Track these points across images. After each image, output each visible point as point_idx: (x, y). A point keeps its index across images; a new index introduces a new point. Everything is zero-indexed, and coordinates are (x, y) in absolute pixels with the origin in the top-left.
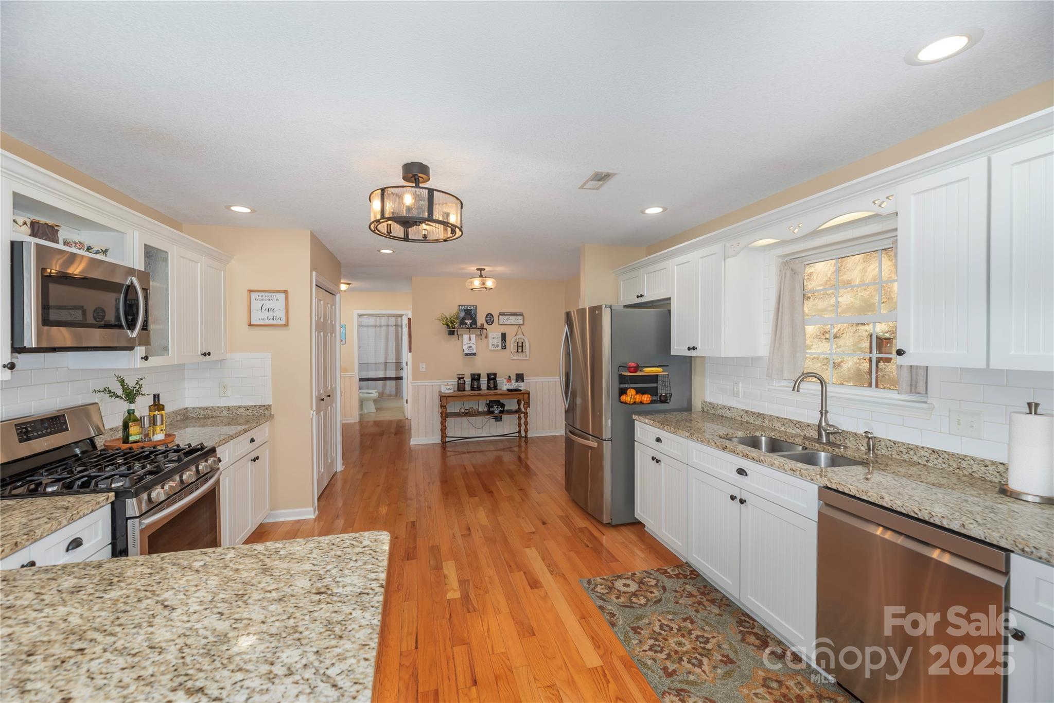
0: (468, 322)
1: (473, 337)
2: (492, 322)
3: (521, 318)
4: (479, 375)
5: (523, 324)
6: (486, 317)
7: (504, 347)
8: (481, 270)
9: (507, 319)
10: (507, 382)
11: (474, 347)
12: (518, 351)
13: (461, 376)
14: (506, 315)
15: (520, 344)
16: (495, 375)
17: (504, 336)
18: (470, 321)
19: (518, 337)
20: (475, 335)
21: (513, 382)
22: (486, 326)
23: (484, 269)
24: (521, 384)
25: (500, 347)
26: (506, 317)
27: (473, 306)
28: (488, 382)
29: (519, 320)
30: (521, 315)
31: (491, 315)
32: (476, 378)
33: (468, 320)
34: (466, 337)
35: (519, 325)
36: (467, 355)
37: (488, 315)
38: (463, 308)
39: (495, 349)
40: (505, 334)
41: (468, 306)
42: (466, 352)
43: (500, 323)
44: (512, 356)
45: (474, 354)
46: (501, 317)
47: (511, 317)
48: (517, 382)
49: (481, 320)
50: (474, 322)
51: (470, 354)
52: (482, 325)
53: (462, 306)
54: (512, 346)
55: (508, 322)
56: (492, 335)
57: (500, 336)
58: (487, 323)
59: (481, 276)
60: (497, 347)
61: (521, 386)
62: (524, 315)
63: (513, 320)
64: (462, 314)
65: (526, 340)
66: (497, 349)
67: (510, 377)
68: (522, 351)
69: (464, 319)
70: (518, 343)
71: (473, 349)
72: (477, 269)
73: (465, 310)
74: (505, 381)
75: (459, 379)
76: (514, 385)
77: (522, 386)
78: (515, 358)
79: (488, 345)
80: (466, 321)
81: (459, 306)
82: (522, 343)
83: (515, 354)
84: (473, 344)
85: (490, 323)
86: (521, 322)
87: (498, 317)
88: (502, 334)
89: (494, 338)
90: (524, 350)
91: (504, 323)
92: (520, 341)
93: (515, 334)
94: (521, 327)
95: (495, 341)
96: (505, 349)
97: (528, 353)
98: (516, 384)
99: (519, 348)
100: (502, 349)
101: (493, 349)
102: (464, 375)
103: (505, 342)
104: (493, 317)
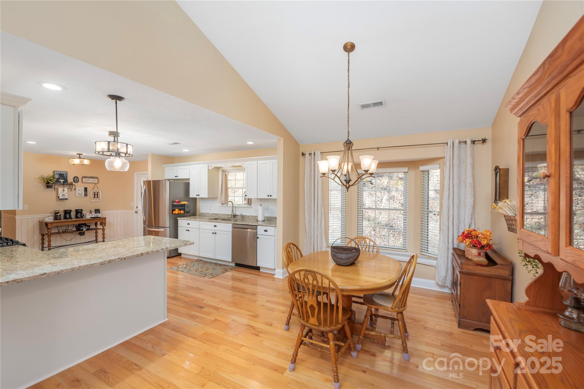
0: (62, 181)
1: (66, 189)
2: (78, 181)
3: (97, 180)
4: (71, 211)
5: (98, 183)
6: (74, 178)
7: (86, 195)
8: (80, 154)
9: (88, 180)
10: (90, 214)
11: (66, 195)
12: (95, 197)
13: (57, 212)
14: (88, 178)
15: (96, 194)
16: (81, 210)
17: (86, 189)
18: (63, 180)
19: (95, 190)
20: (67, 189)
21: (93, 213)
23: (82, 154)
24: (99, 214)
25: (83, 195)
26: (87, 179)
27: (65, 172)
28: (76, 214)
29: (96, 181)
30: (97, 178)
31: (77, 177)
32: (67, 212)
33: (62, 179)
34: (60, 189)
35: (95, 184)
37: (75, 177)
38: (58, 172)
39: (80, 196)
40: (87, 188)
43: (83, 182)
44: (91, 200)
45: (67, 199)
46: (83, 179)
47: (90, 179)
48: (96, 213)
49: (70, 180)
50: (66, 181)
51: (63, 199)
52: (71, 183)
54: (91, 195)
55: (89, 182)
56: (78, 188)
57: (83, 189)
58: (74, 182)
59: (80, 158)
61: (99, 216)
62: (98, 178)
63: (91, 180)
64: (57, 176)
65: (100, 192)
66: (81, 196)
67: (91, 211)
69: (58, 179)
70: (95, 193)
71: (66, 196)
72: (77, 154)
73: (59, 174)
74: (88, 213)
76: (94, 215)
78: (93, 201)
79: (76, 194)
80: (60, 180)
82: (98, 193)
83: (93, 199)
84: (66, 193)
85: (77, 182)
86: (97, 182)
87: (82, 179)
88: (85, 188)
89: (79, 190)
90: (98, 197)
91: (85, 182)
92: (96, 192)
93: (93, 188)
94: (97, 184)
95: (80, 192)
96: (87, 196)
97: (101, 198)
98: (96, 214)
99: (96, 195)
100: (85, 196)
101: (78, 196)
102: (59, 211)
103: (87, 192)
104: (78, 178)
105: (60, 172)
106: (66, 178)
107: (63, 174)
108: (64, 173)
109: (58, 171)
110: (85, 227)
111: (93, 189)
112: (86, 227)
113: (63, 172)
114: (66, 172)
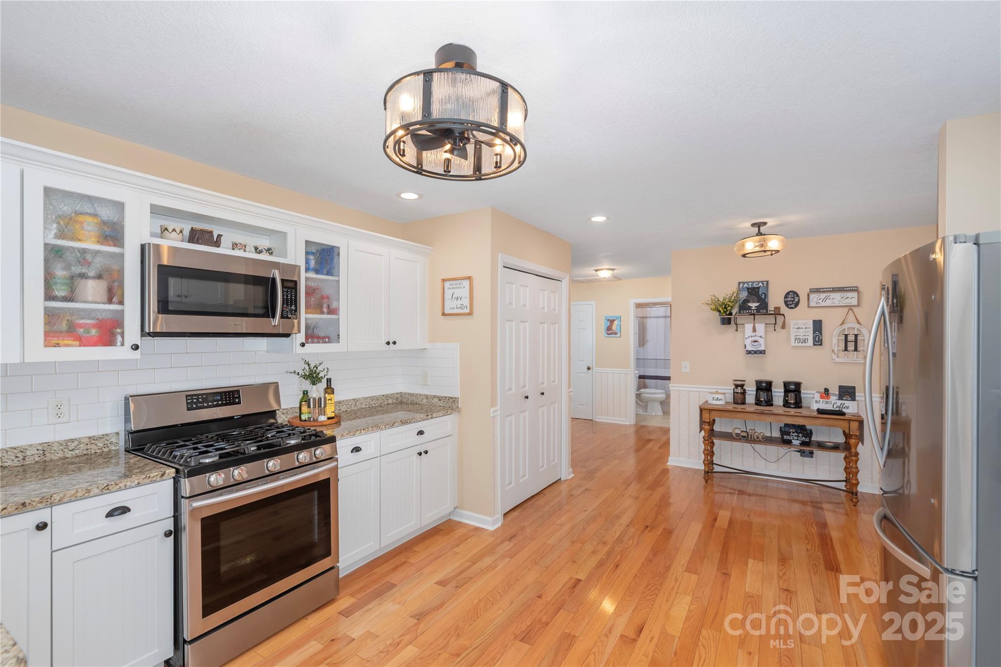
0: (753, 305)
1: (761, 326)
2: (797, 304)
3: (855, 294)
4: (769, 384)
5: (858, 305)
6: (786, 297)
7: (818, 341)
8: (758, 225)
9: (825, 300)
10: (822, 397)
11: (762, 341)
12: (846, 349)
13: (739, 383)
14: (824, 292)
15: (851, 338)
16: (798, 385)
17: (818, 326)
18: (757, 304)
19: (845, 326)
20: (763, 325)
21: (833, 399)
22: (784, 309)
23: (765, 224)
24: (847, 403)
25: (810, 342)
26: (823, 296)
27: (762, 282)
28: (786, 396)
30: (855, 289)
31: (794, 293)
32: (764, 387)
33: (754, 302)
34: (749, 327)
35: (850, 308)
36: (749, 352)
37: (788, 293)
38: (746, 285)
39: (800, 344)
40: (820, 321)
41: (753, 282)
42: (749, 348)
43: (812, 304)
44: (834, 357)
45: (762, 352)
46: (812, 296)
47: (833, 295)
48: (841, 397)
49: (775, 300)
50: (764, 304)
51: (756, 352)
52: (777, 309)
53: (744, 283)
54: (835, 341)
55: (828, 303)
56: (796, 324)
57: (811, 325)
58: (787, 305)
59: (759, 234)
60: (805, 341)
61: (848, 407)
62: (861, 289)
63: (837, 298)
64: (744, 295)
65: (865, 332)
66: (804, 344)
67: (826, 390)
68: (856, 350)
69: (746, 301)
70: (846, 336)
71: (760, 345)
72: (753, 225)
73: (748, 289)
74: (817, 396)
75: (737, 386)
76: (833, 403)
77: (851, 408)
78: (838, 360)
79: (788, 339)
80: (750, 304)
81: (739, 283)
82: (856, 336)
83: (842, 354)
84: (761, 337)
85: (793, 306)
86: (854, 302)
87: (808, 295)
88: (814, 321)
89: (798, 328)
90: (859, 348)
91: (819, 305)
92: (851, 332)
93: (841, 322)
94: (854, 309)
95: (801, 333)
96: (821, 344)
98: (839, 402)
99: (849, 344)
100: (814, 345)
101: (797, 344)
102: (744, 381)
103: (821, 334)
104: (798, 296)
105: (750, 284)
106: (763, 297)
107: (759, 288)
108: (760, 284)
109: (747, 283)
110: (798, 436)
111: (842, 324)
112: (801, 435)
113: (759, 282)
114: (765, 283)
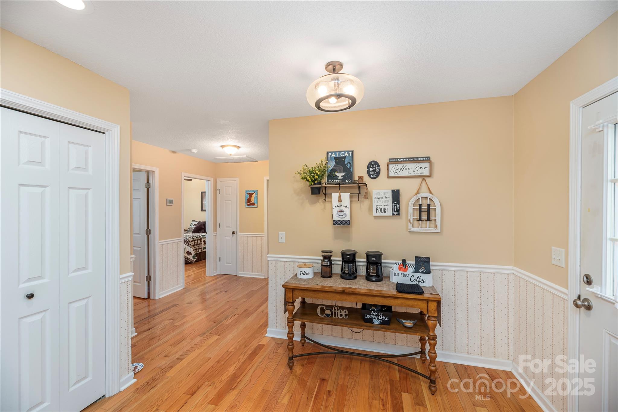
0: (340, 175)
1: (346, 196)
2: (378, 174)
3: (427, 165)
4: (354, 254)
5: (430, 176)
6: (368, 167)
7: (396, 212)
8: (334, 68)
9: (402, 170)
10: (400, 269)
11: (347, 211)
12: (420, 219)
13: (326, 254)
14: (401, 162)
15: (425, 207)
16: (379, 256)
17: (396, 195)
18: (343, 174)
19: (420, 196)
20: (348, 195)
21: (411, 270)
22: (367, 179)
23: (341, 66)
24: (424, 276)
25: (389, 213)
26: (400, 166)
27: (348, 152)
28: (368, 268)
29: (424, 169)
30: (427, 160)
31: (376, 163)
32: (349, 257)
33: (340, 172)
34: (335, 196)
35: (423, 177)
36: (335, 222)
37: (370, 163)
38: (334, 155)
39: (381, 214)
40: (398, 191)
41: (340, 152)
42: (336, 218)
43: (391, 174)
44: (410, 226)
45: (347, 222)
46: (391, 166)
47: (409, 165)
48: (416, 271)
49: (359, 170)
50: (349, 174)
51: (341, 222)
52: (361, 178)
53: (332, 152)
54: (410, 211)
55: (405, 173)
56: (377, 194)
57: (390, 195)
58: (369, 175)
60: (385, 211)
61: (424, 281)
62: (432, 160)
63: (412, 169)
64: (332, 164)
65: (436, 201)
66: (384, 214)
67: (404, 261)
68: (428, 219)
69: (334, 170)
70: (420, 205)
71: (346, 215)
73: (335, 158)
74: (396, 267)
75: (325, 257)
76: (410, 277)
77: (427, 281)
79: (370, 209)
80: (337, 174)
81: (328, 153)
82: (429, 205)
83: (416, 223)
84: (346, 207)
85: (374, 176)
86: (426, 172)
87: (388, 165)
88: (393, 191)
89: (379, 198)
90: (432, 218)
91: (396, 175)
92: (424, 202)
93: (416, 192)
94: (427, 179)
95: (382, 202)
96: (399, 214)
97: (438, 223)
98: (416, 275)
99: (423, 213)
100: (393, 214)
101: (378, 214)
102: (331, 252)
103: (399, 204)
104: (379, 166)
105: (337, 153)
106: (349, 167)
107: (344, 158)
108: (346, 154)
109: (335, 152)
110: (378, 315)
111: (417, 193)
112: (381, 314)
113: (345, 152)
114: (350, 152)
